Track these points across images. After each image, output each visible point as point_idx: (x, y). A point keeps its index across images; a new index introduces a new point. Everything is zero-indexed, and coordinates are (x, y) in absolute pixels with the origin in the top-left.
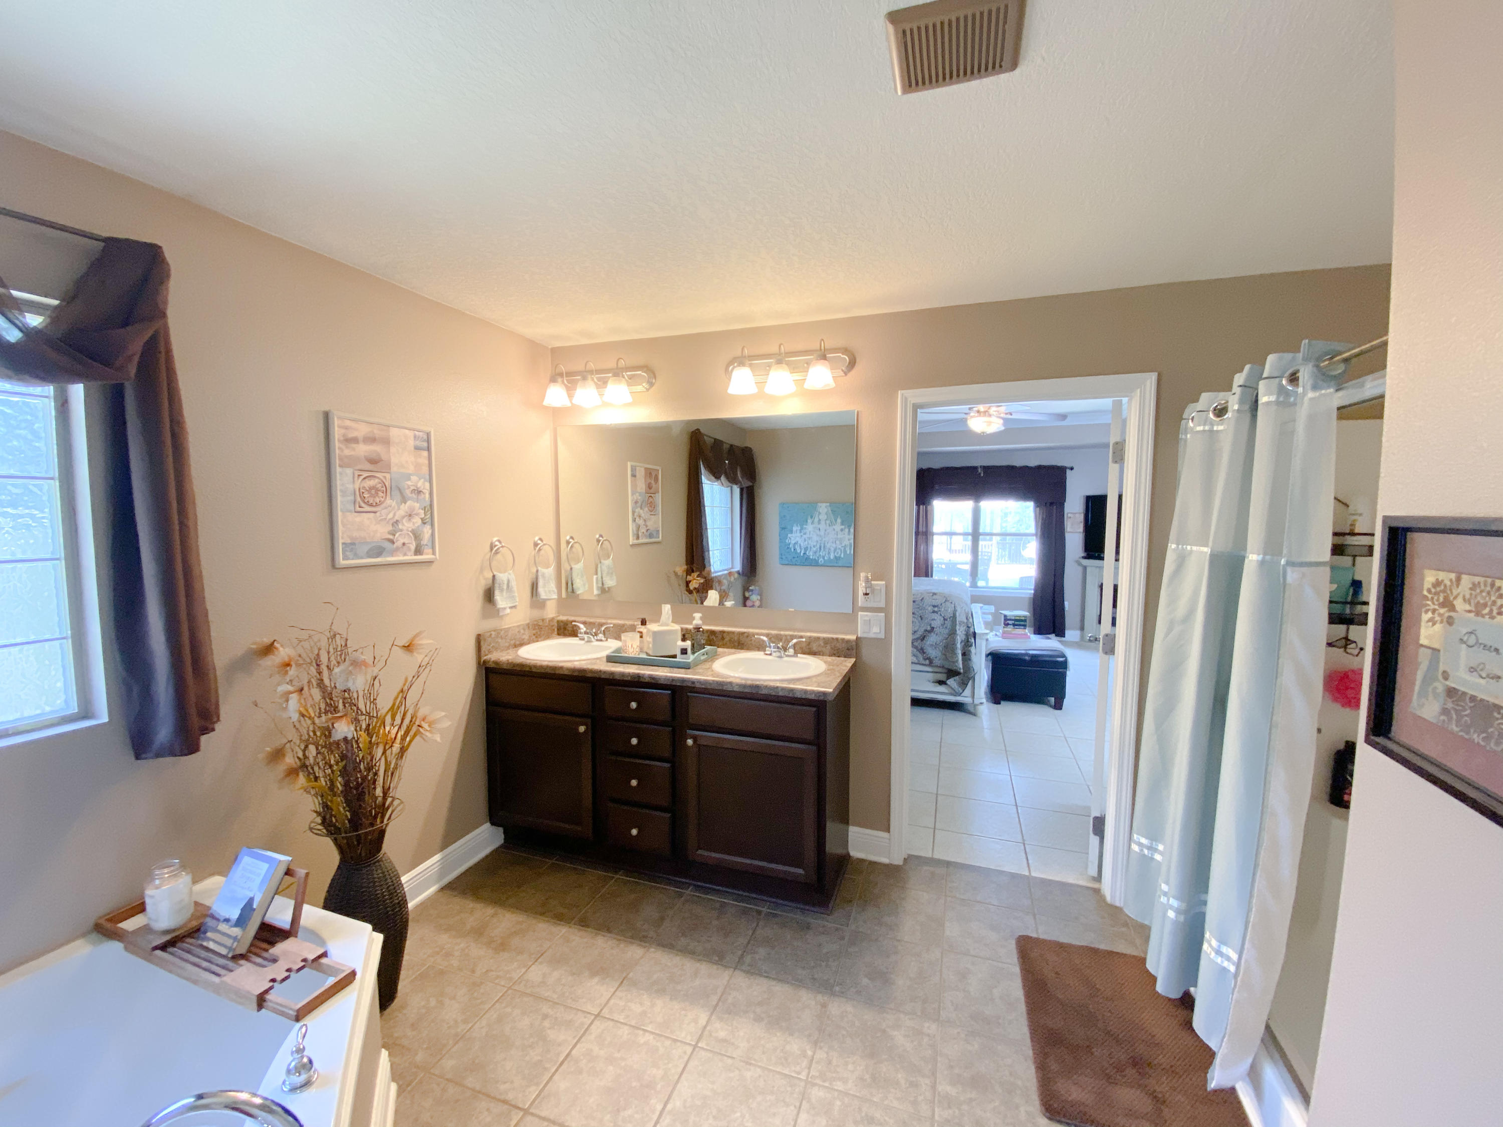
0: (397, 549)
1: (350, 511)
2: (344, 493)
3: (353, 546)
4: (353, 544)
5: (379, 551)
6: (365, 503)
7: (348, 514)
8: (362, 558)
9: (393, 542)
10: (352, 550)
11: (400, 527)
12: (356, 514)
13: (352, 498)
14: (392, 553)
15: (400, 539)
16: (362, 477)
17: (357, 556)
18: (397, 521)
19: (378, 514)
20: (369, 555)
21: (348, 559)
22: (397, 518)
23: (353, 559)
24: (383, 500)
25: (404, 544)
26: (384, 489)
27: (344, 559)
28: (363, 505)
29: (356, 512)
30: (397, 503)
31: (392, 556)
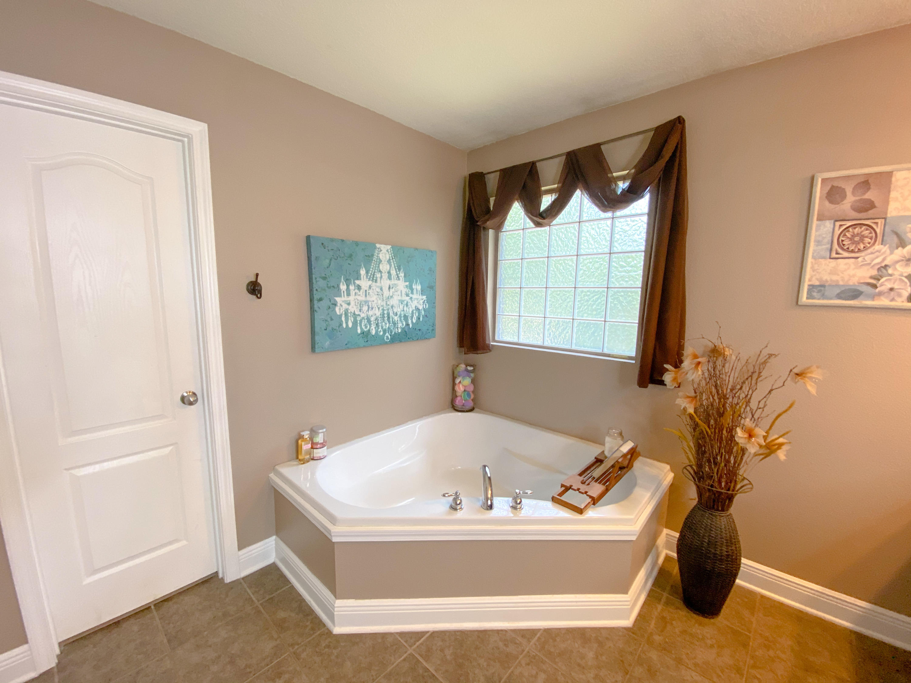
0: (880, 294)
1: (824, 258)
2: (818, 243)
3: (822, 288)
4: (823, 286)
5: (855, 294)
6: (843, 249)
7: (822, 261)
8: (831, 299)
9: (875, 286)
10: (819, 291)
11: (890, 271)
12: (832, 260)
13: (829, 246)
14: (873, 297)
15: (886, 283)
16: (844, 227)
17: (824, 297)
18: (886, 266)
19: (860, 259)
20: (839, 296)
21: (813, 298)
22: (886, 262)
23: (819, 299)
24: (868, 245)
25: (891, 289)
26: (874, 235)
27: (807, 298)
28: (840, 251)
29: (830, 258)
30: (890, 248)
31: (873, 300)
